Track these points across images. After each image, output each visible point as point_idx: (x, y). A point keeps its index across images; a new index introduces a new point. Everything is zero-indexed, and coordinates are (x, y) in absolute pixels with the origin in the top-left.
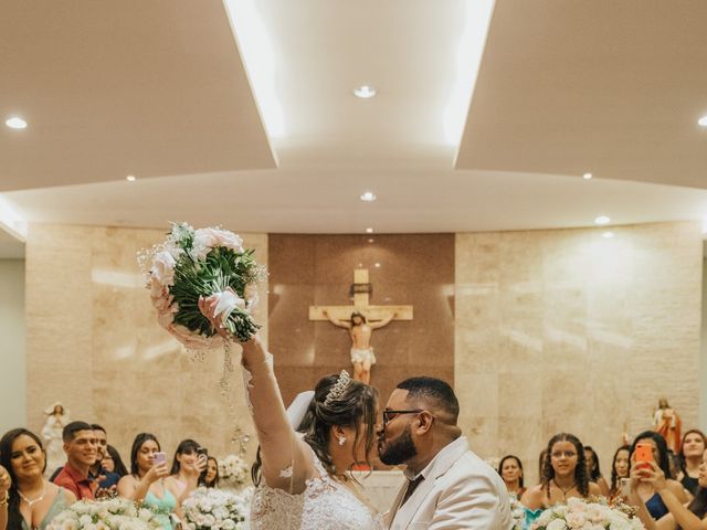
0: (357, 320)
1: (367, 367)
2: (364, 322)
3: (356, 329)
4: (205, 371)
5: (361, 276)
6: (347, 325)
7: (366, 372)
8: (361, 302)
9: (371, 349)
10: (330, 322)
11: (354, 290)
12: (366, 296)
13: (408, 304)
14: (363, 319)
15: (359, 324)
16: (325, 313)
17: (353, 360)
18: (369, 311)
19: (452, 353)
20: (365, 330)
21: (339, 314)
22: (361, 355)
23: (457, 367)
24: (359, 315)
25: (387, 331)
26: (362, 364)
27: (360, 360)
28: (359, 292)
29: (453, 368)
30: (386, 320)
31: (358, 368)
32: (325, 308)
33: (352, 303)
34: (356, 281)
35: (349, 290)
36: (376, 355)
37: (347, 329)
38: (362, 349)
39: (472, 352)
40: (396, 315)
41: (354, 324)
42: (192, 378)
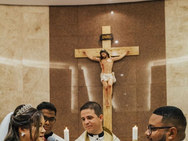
0: (104, 55)
1: (111, 83)
2: (109, 57)
3: (103, 61)
4: (10, 89)
5: (106, 30)
6: (98, 59)
7: (110, 86)
8: (106, 45)
9: (113, 73)
10: (88, 58)
11: (102, 38)
12: (110, 42)
13: (136, 46)
14: (108, 55)
15: (105, 58)
16: (84, 53)
17: (102, 80)
18: (111, 51)
19: (165, 75)
20: (109, 62)
21: (93, 53)
22: (107, 77)
23: (168, 83)
24: (105, 51)
25: (123, 63)
26: (107, 82)
27: (106, 80)
28: (105, 39)
29: (165, 84)
30: (122, 56)
31: (105, 85)
32: (84, 50)
33: (101, 46)
34: (103, 33)
35: (99, 39)
36: (116, 77)
37: (98, 62)
38: (107, 73)
39: (177, 74)
40: (128, 52)
41: (102, 58)
42: (2, 94)
